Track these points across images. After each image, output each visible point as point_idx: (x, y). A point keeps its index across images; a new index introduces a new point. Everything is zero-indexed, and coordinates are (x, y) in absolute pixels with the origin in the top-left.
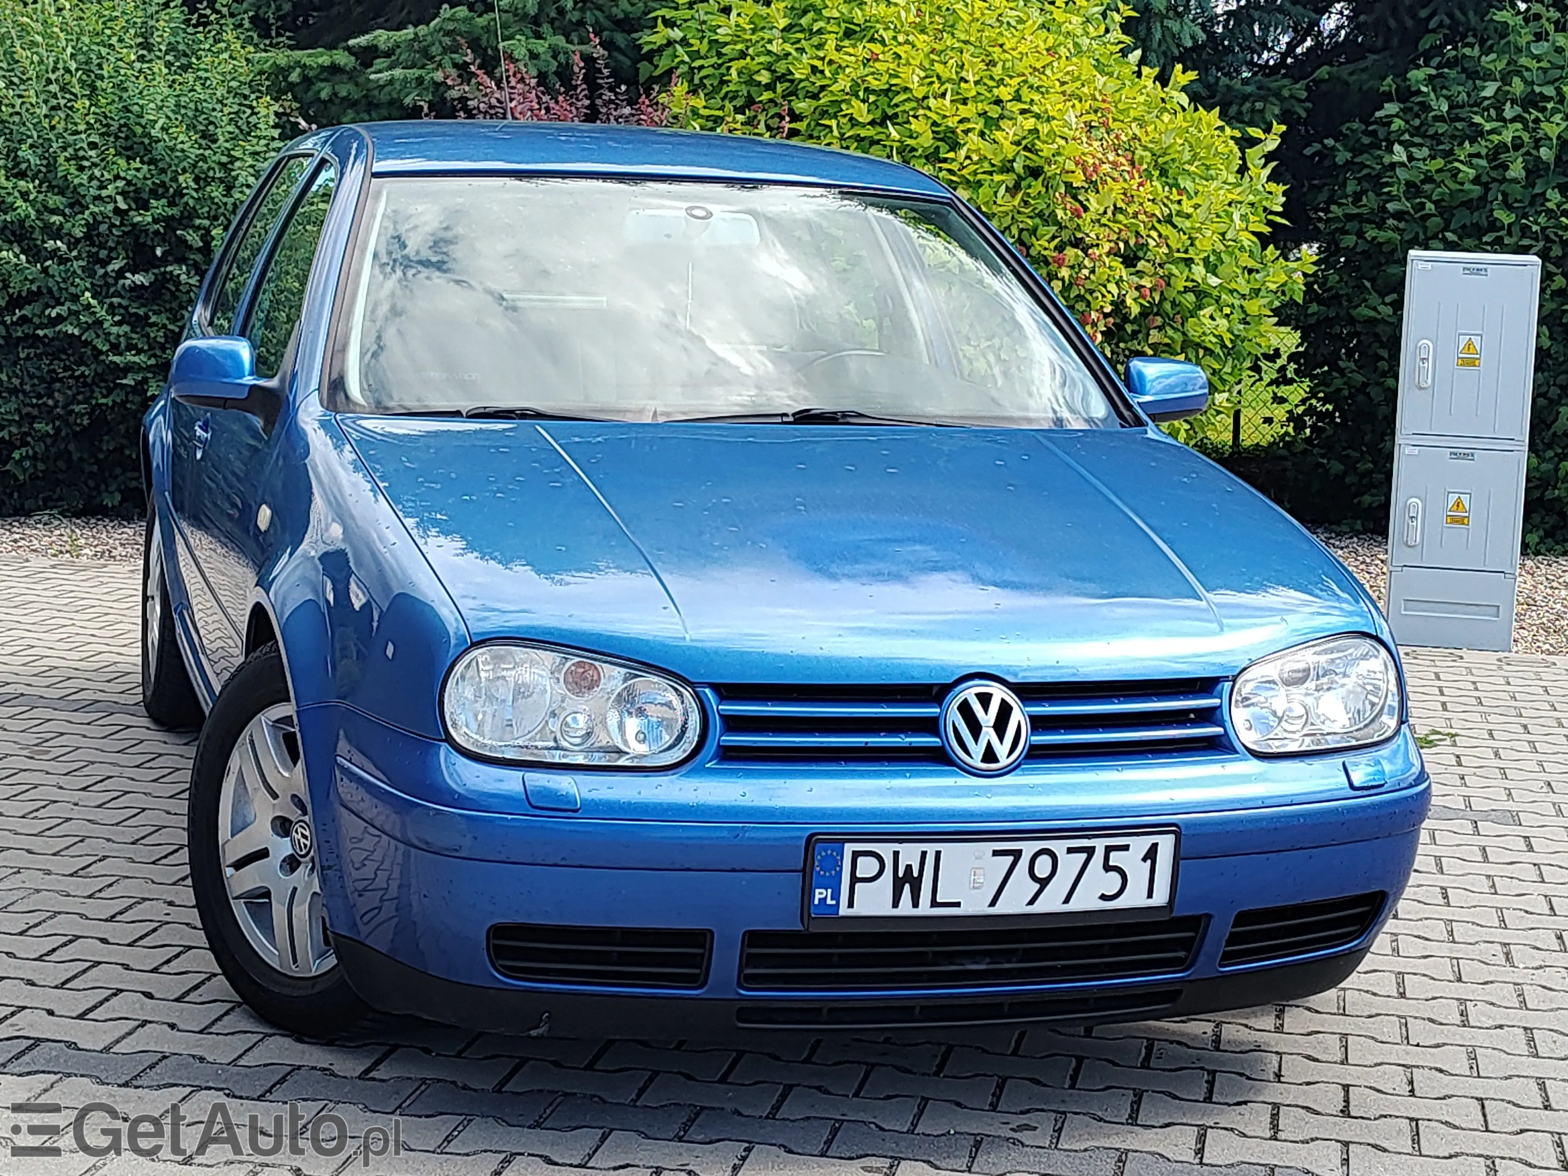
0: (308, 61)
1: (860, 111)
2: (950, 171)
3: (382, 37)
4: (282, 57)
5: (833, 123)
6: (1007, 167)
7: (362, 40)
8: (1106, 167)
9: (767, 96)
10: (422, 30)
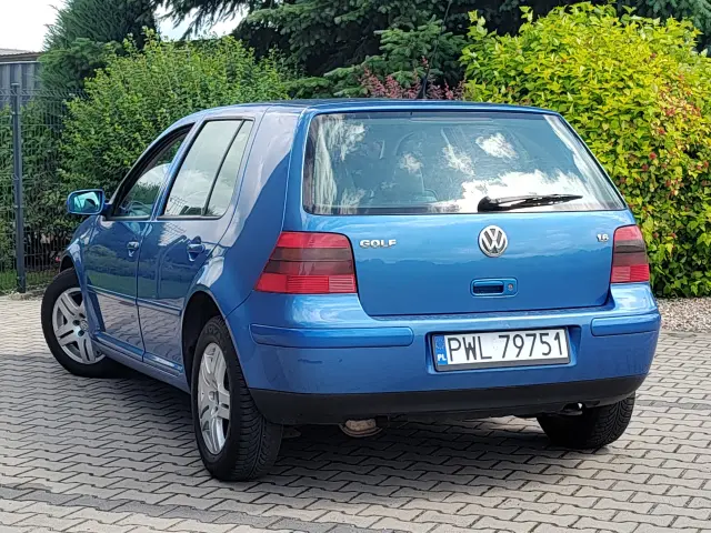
0: (306, 84)
1: (555, 87)
2: (599, 115)
3: (339, 71)
4: (294, 84)
5: (542, 94)
6: (628, 112)
7: (331, 73)
8: (679, 110)
9: (513, 83)
10: (358, 67)
